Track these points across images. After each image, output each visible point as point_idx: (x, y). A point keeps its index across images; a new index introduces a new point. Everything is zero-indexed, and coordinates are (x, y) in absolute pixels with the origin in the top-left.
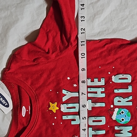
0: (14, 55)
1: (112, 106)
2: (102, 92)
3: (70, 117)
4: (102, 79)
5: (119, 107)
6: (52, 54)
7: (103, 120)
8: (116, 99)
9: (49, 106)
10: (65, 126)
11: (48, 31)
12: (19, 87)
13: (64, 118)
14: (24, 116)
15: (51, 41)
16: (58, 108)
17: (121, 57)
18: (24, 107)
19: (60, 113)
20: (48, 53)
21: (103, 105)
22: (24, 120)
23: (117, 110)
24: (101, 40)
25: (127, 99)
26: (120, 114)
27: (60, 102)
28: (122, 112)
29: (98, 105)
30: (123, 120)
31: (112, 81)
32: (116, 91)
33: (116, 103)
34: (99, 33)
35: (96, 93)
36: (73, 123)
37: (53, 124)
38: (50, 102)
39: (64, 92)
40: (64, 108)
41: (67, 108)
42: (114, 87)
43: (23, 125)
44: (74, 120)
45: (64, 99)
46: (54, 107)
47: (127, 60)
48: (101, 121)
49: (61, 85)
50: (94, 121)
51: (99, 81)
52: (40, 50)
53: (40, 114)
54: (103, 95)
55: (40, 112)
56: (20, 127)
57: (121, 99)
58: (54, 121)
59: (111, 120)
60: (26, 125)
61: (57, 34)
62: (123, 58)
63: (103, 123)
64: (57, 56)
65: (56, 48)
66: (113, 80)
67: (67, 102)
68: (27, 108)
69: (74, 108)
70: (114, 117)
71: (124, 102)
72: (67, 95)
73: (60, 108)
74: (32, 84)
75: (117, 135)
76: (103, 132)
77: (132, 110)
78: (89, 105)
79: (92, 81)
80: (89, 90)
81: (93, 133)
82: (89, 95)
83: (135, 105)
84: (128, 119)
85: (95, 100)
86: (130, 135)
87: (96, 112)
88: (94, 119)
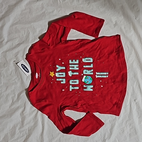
0: (32, 46)
1: (82, 74)
2: (77, 67)
3: (60, 80)
4: (77, 60)
5: (86, 75)
6: (51, 46)
7: (77, 82)
8: (84, 71)
9: (50, 74)
10: (58, 84)
11: (50, 34)
12: (34, 63)
13: (57, 80)
14: (37, 78)
15: (51, 39)
16: (54, 75)
17: (87, 49)
18: (37, 73)
19: (55, 77)
20: (49, 45)
21: (78, 74)
22: (37, 80)
23: (85, 76)
24: (77, 40)
25: (90, 71)
26: (87, 79)
27: (55, 72)
28: (88, 78)
29: (75, 74)
30: (88, 82)
31: (82, 61)
32: (84, 67)
33: (84, 73)
34: (76, 36)
35: (74, 67)
36: (62, 83)
37: (52, 83)
38: (50, 72)
39: (57, 66)
40: (57, 75)
41: (59, 75)
42: (83, 65)
43: (37, 83)
44: (63, 81)
45: (57, 70)
46: (52, 74)
47: (91, 50)
48: (76, 82)
49: (56, 63)
50: (72, 82)
51: (76, 61)
52: (45, 44)
53: (45, 77)
54: (78, 69)
55: (45, 76)
56: (35, 84)
57: (87, 71)
58: (52, 81)
59: (82, 82)
60: (38, 83)
61: (54, 36)
62: (88, 49)
63: (77, 83)
64: (54, 47)
65: (54, 43)
66: (83, 61)
67: (59, 72)
68: (38, 74)
69: (63, 75)
70: (83, 80)
72: (59, 68)
73: (55, 75)
74: (41, 62)
75: (85, 90)
76: (78, 88)
77: (93, 77)
78: (70, 74)
79: (72, 61)
80: (70, 66)
81: (73, 88)
82: (71, 68)
83: (95, 74)
84: (91, 82)
85: (73, 71)
86: (92, 90)
87: (74, 77)
88: (72, 81)
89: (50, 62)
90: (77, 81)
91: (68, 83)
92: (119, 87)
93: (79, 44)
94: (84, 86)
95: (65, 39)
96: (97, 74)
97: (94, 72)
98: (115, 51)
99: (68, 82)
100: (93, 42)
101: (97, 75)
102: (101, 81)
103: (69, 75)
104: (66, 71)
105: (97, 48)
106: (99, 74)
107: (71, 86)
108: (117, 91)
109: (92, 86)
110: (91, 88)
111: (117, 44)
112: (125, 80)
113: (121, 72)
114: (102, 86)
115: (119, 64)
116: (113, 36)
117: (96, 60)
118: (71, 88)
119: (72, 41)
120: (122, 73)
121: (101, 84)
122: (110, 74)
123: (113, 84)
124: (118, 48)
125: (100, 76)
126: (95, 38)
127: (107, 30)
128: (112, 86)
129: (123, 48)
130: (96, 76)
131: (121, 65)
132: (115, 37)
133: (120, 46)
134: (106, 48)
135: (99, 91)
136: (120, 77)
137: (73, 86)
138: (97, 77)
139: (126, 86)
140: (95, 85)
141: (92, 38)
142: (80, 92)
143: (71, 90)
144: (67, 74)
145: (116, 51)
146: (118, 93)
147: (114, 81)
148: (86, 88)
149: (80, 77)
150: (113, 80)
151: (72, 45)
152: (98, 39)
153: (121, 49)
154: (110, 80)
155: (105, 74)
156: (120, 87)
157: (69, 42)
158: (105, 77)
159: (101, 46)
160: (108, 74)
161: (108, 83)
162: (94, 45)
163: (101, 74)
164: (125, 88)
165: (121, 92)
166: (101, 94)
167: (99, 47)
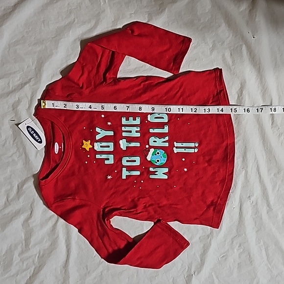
0: (47, 90)
1: (147, 146)
2: (137, 132)
3: (104, 156)
4: (137, 118)
5: (155, 148)
6: (86, 89)
7: (137, 161)
8: (152, 139)
9: (83, 144)
10: (98, 165)
11: (84, 64)
12: (52, 123)
13: (98, 156)
14: (57, 153)
15: (86, 75)
16: (91, 147)
17: (157, 95)
18: (56, 143)
19: (93, 152)
20: (82, 88)
21: (138, 144)
22: (57, 158)
23: (152, 150)
24: (137, 78)
25: (163, 140)
26: (156, 155)
27: (93, 141)
28: (158, 153)
29: (133, 144)
30: (158, 161)
31: (148, 121)
32: (151, 131)
33: (151, 143)
34: (135, 69)
35: (131, 132)
36: (107, 162)
37: (86, 162)
38: (84, 141)
39: (98, 130)
40: (97, 147)
41: (101, 147)
42: (150, 127)
43: (56, 162)
44: (108, 159)
45: (98, 137)
46: (87, 145)
47: (164, 98)
48: (135, 161)
49: (95, 122)
50: (127, 161)
51: (135, 119)
52: (74, 85)
53: (73, 151)
54: (138, 135)
55: (73, 150)
56: (53, 165)
57: (157, 139)
58: (88, 159)
59: (146, 161)
60: (59, 163)
61: (93, 68)
62: (159, 97)
63: (138, 163)
64: (91, 91)
65: (91, 84)
66: (149, 119)
67: (101, 140)
68: (60, 145)
69: (109, 147)
70: (149, 158)
71: (160, 142)
72: (101, 133)
73: (93, 146)
74: (65, 121)
75: (152, 177)
76: (138, 173)
77: (168, 151)
78: (123, 144)
79: (127, 119)
80: (123, 129)
81: (127, 173)
82: (124, 134)
83: (172, 146)
84: (163, 160)
85: (130, 140)
86: (166, 177)
87: (131, 152)
88: (128, 158)
89: (82, 122)
90: (138, 159)
91: (119, 163)
92: (219, 170)
93: (142, 86)
94: (151, 169)
95: (114, 76)
96: (176, 146)
97: (171, 142)
98: (212, 99)
99: (118, 161)
100: (169, 83)
101: (177, 148)
102: (184, 159)
103: (122, 147)
104: (115, 139)
105: (177, 95)
106: (179, 145)
107: (124, 169)
108: (216, 180)
109: (166, 170)
110: (164, 174)
111: (216, 86)
112: (230, 157)
113: (223, 142)
114: (186, 170)
115: (219, 127)
116: (208, 72)
117: (175, 118)
118: (125, 173)
119: (128, 80)
120: (225, 143)
121: (184, 165)
122: (201, 147)
123: (206, 165)
124: (217, 94)
125: (183, 150)
126: (172, 74)
127: (196, 60)
128: (205, 169)
129: (227, 94)
130: (174, 149)
131: (222, 128)
132: (212, 73)
133: (220, 91)
134: (195, 94)
135: (179, 180)
136: (220, 152)
137: (130, 169)
138: (175, 152)
139: (232, 169)
140: (173, 167)
141: (166, 75)
142: (142, 181)
143: (124, 177)
144: (117, 145)
145: (214, 100)
146: (216, 182)
147: (210, 160)
148: (154, 173)
149: (142, 152)
150: (207, 158)
151: (127, 89)
152: (179, 76)
153: (222, 97)
154: (202, 158)
155: (192, 145)
156: (221, 170)
157: (122, 81)
158: (192, 151)
159: (184, 89)
160: (197, 145)
161: (197, 163)
162: (171, 89)
163: (185, 145)
164: (230, 172)
165: (223, 181)
166: (184, 184)
167: (180, 92)
